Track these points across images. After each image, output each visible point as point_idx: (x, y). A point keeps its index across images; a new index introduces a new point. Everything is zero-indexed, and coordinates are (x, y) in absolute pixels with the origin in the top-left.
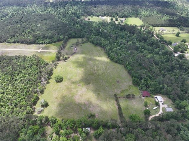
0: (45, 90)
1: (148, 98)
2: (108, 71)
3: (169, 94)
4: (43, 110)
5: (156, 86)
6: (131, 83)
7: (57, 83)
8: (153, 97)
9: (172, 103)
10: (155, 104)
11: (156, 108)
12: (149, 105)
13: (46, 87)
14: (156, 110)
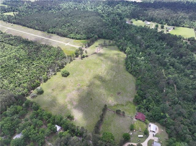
0: (49, 80)
1: (141, 122)
2: (116, 80)
3: (168, 127)
4: (36, 96)
5: (156, 112)
6: (131, 99)
7: (62, 77)
8: (146, 124)
9: (166, 139)
10: (144, 132)
11: (142, 137)
12: (136, 130)
13: (51, 78)
14: (140, 139)
